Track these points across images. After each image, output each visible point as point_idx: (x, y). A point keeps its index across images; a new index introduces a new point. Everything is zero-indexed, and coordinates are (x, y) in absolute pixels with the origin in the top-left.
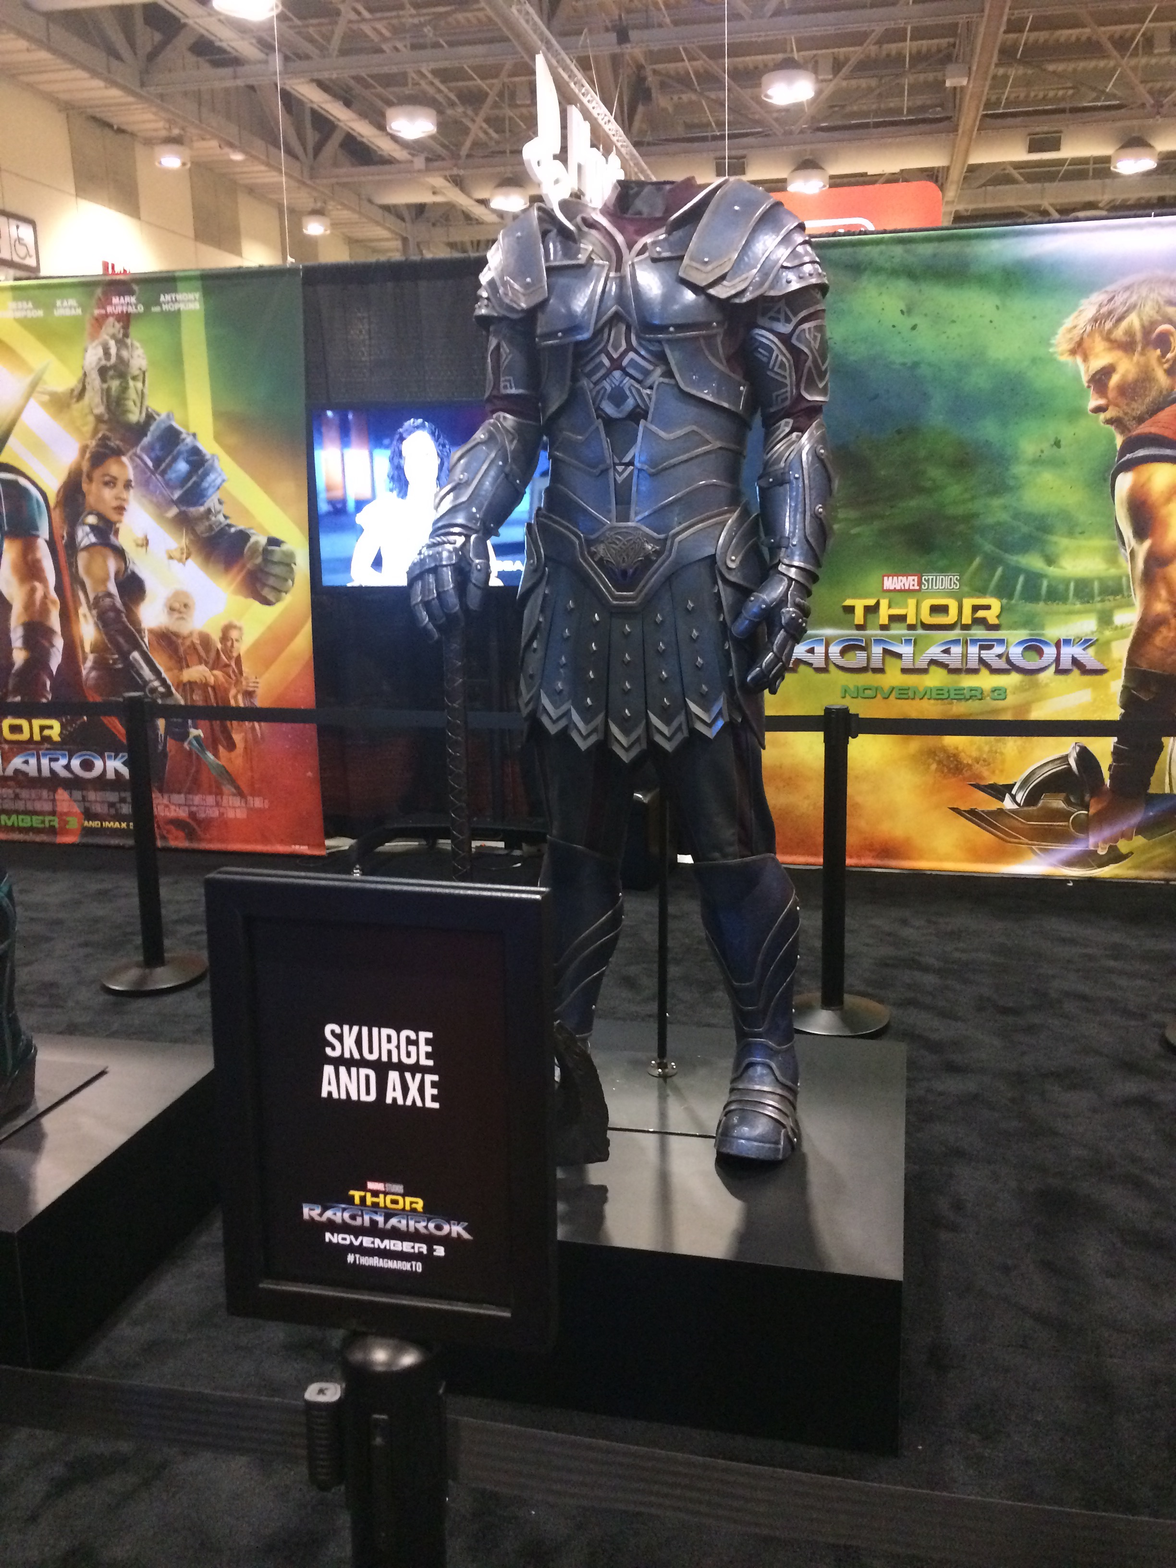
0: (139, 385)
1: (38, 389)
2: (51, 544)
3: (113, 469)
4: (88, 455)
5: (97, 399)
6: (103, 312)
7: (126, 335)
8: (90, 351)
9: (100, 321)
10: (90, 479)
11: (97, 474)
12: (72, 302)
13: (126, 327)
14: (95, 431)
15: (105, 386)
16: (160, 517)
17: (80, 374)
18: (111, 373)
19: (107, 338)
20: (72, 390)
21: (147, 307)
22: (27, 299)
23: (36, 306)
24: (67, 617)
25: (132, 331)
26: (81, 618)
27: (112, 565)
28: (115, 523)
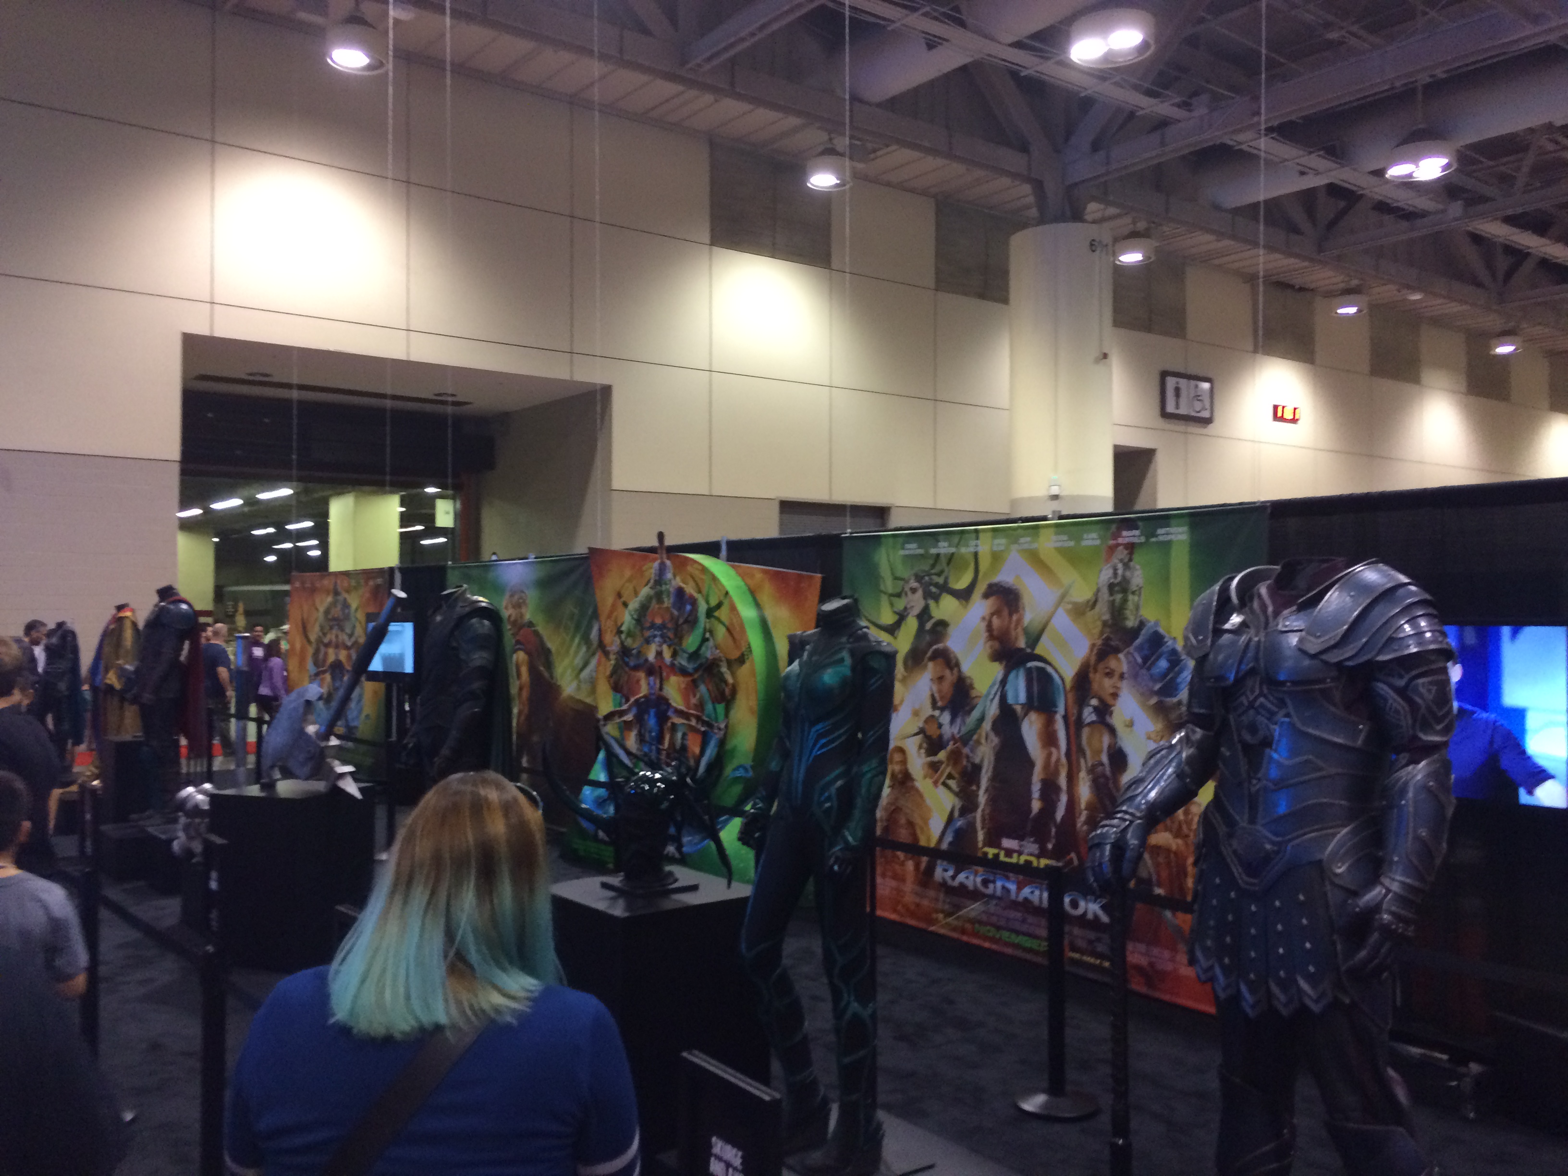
0: (1136, 598)
1: (1066, 600)
2: (1065, 718)
3: (1112, 663)
4: (1095, 651)
5: (1105, 609)
6: (1114, 542)
7: (1131, 560)
8: (1104, 572)
9: (1112, 549)
10: (1096, 671)
11: (1101, 666)
12: (1094, 535)
13: (1131, 554)
14: (1102, 633)
15: (1111, 598)
16: (1143, 705)
17: (1095, 589)
18: (1116, 588)
19: (1116, 561)
20: (1088, 601)
21: (1148, 537)
22: (1064, 533)
23: (1070, 539)
24: (1072, 779)
25: (1136, 557)
26: (1080, 779)
27: (1106, 740)
28: (1111, 706)
